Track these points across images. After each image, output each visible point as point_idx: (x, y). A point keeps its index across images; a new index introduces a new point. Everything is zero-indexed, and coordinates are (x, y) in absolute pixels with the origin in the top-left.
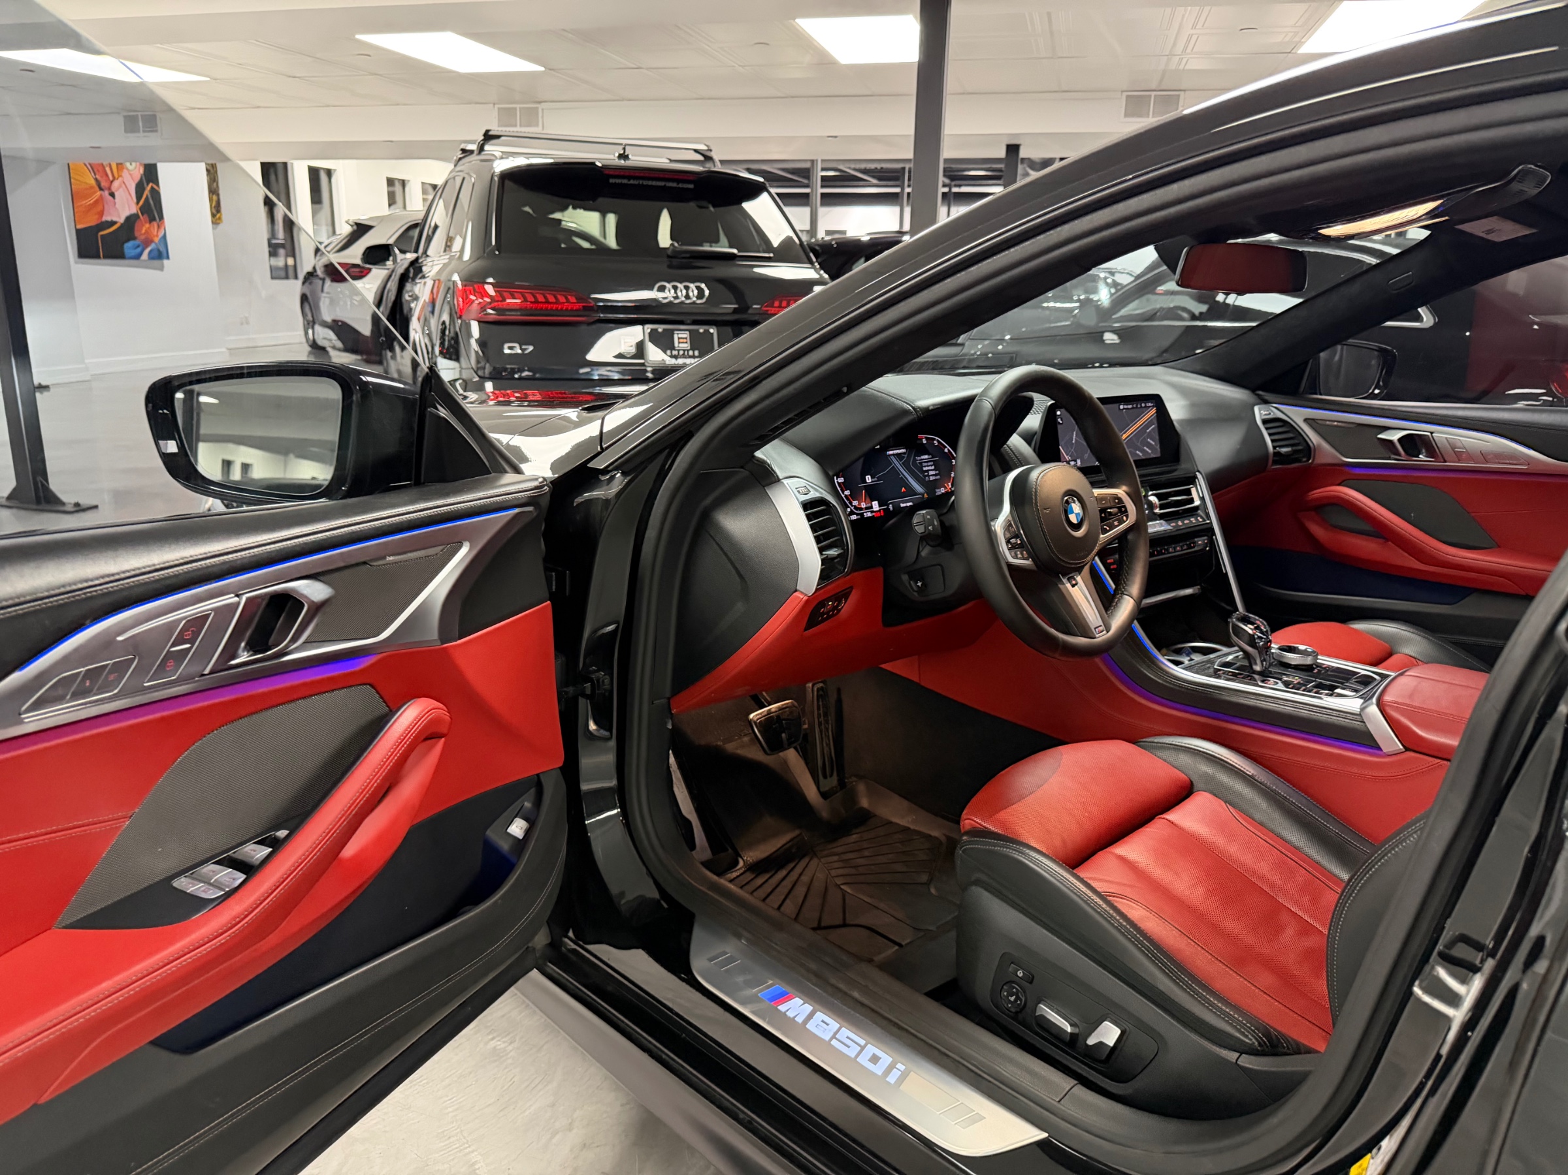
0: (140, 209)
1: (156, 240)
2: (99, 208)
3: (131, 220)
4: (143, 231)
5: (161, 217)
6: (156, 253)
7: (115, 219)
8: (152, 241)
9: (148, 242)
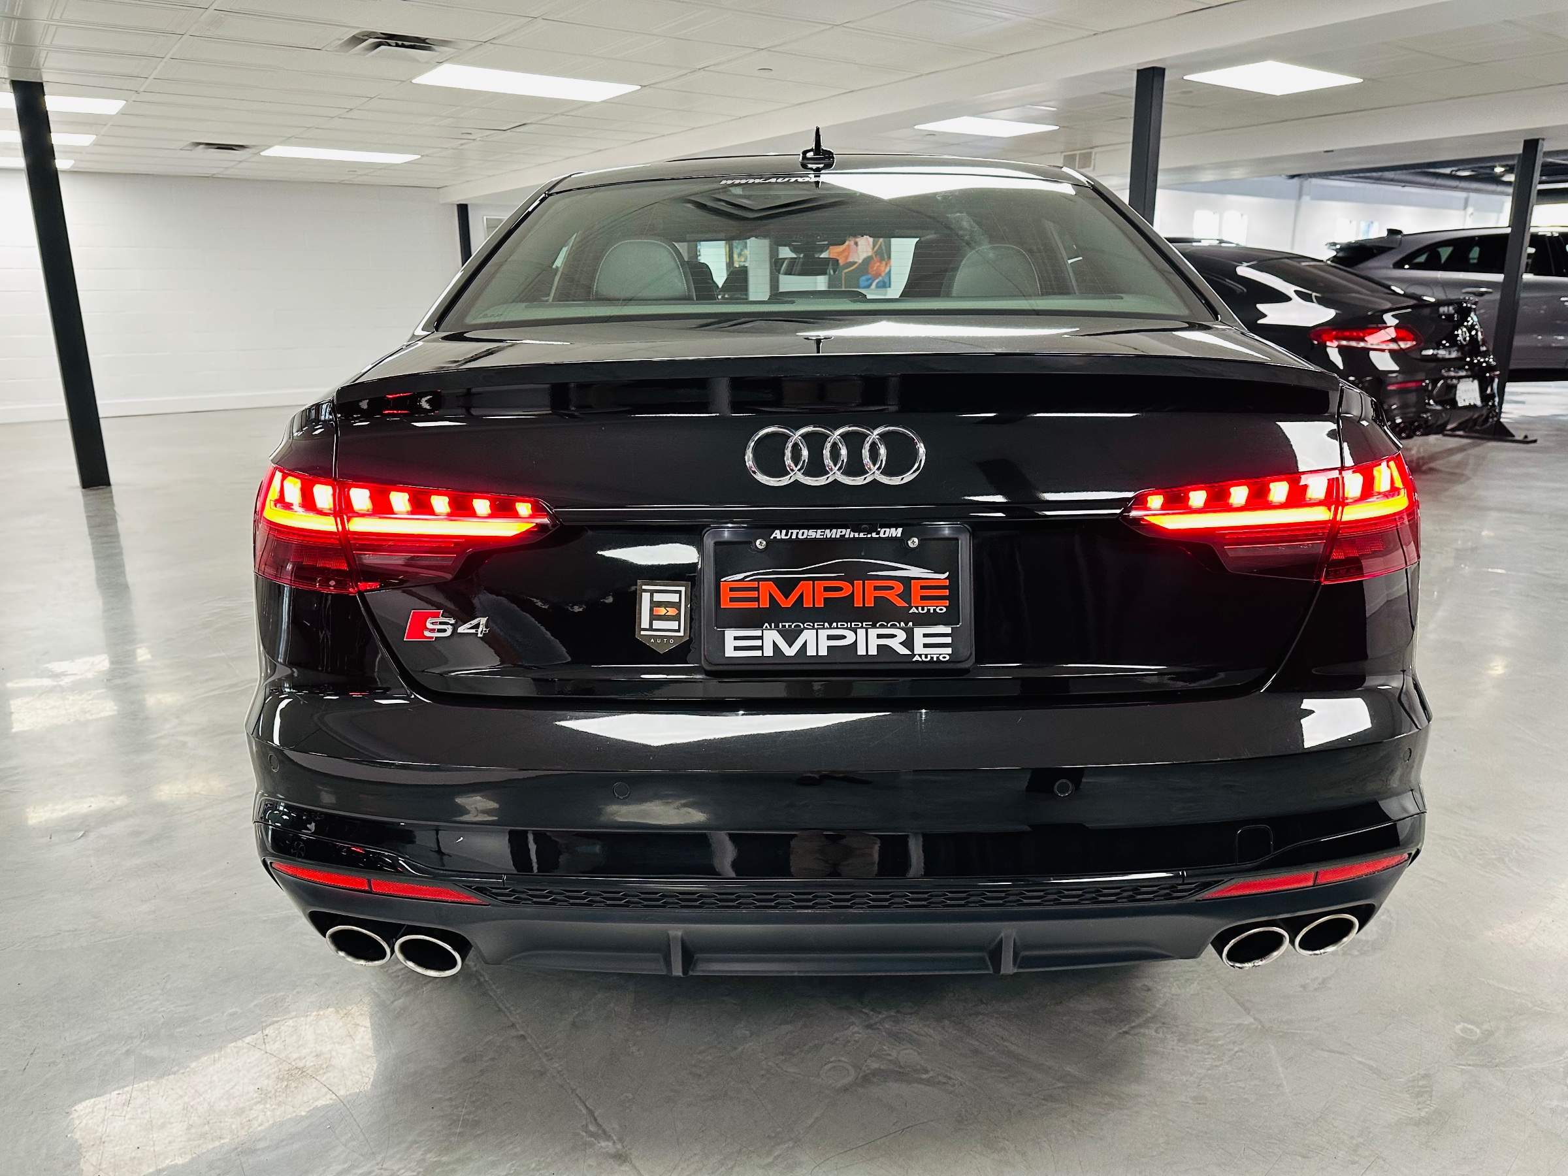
0: (876, 253)
1: (883, 274)
2: (846, 254)
3: (867, 261)
4: (875, 268)
5: (889, 258)
6: (881, 284)
7: (856, 260)
8: (880, 275)
9: (878, 275)
